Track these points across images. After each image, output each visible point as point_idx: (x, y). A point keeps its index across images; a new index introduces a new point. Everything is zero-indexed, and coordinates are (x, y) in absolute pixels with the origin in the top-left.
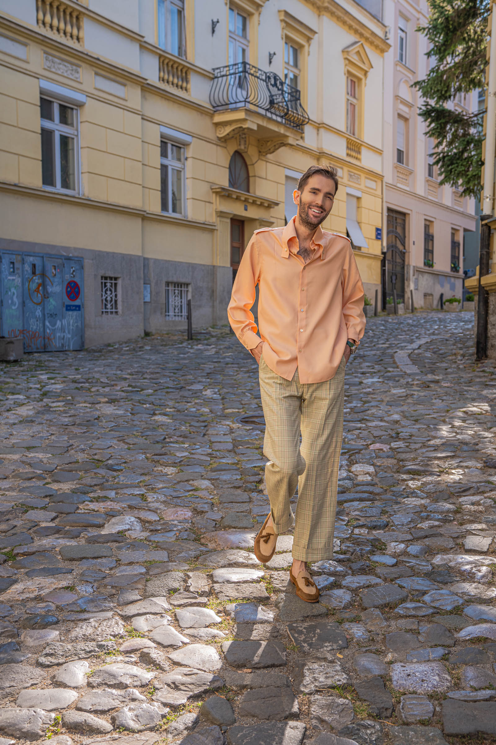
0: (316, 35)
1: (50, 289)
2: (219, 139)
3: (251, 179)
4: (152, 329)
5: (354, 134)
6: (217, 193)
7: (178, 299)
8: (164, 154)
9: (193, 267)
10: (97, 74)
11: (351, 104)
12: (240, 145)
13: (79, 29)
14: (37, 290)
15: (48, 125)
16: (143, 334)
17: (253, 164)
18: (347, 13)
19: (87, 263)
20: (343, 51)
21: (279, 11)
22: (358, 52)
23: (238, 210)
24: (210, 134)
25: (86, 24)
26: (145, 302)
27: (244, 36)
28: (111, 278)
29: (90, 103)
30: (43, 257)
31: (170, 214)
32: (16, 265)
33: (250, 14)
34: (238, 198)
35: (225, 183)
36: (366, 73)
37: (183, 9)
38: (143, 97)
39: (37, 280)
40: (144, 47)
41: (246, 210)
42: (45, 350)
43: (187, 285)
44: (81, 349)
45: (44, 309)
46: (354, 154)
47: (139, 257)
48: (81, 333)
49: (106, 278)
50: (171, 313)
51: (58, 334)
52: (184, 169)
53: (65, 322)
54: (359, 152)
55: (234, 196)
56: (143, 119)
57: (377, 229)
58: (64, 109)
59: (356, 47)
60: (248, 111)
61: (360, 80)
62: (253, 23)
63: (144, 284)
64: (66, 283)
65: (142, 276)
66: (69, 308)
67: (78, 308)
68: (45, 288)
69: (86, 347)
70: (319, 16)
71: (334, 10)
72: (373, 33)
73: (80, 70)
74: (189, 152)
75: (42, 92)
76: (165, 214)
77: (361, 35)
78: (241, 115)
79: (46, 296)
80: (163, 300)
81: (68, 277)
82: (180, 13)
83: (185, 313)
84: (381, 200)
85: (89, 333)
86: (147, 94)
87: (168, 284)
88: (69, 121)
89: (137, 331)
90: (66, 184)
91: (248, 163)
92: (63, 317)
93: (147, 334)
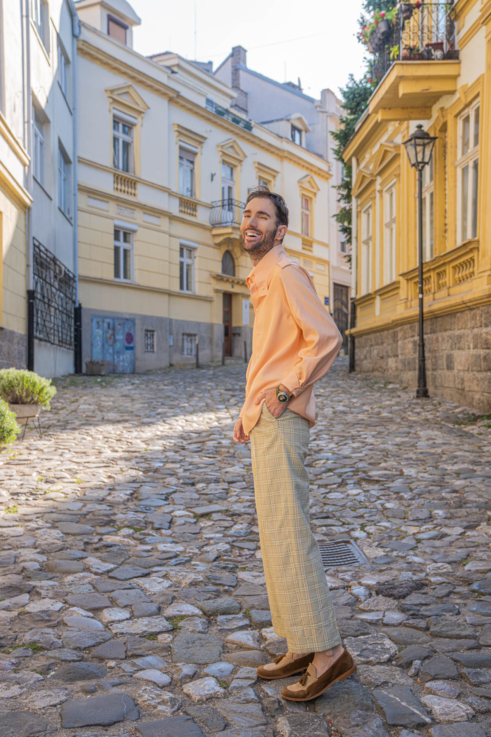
0: (279, 175)
1: (117, 337)
2: (216, 244)
3: (236, 268)
4: (174, 362)
5: (308, 235)
6: (214, 278)
7: (189, 344)
8: (182, 255)
9: (199, 324)
10: (144, 213)
11: (305, 215)
12: (229, 246)
13: (135, 189)
14: (110, 338)
15: (118, 244)
16: (168, 365)
17: (237, 258)
18: (300, 158)
19: (137, 322)
20: (299, 182)
21: (254, 162)
22: (309, 182)
23: (228, 288)
24: (210, 241)
25: (139, 186)
26: (170, 346)
27: (232, 179)
28: (150, 331)
29: (140, 230)
30: (113, 319)
31: (185, 291)
32: (101, 324)
33: (235, 166)
34: (228, 281)
35: (219, 271)
36: (315, 194)
37: (194, 168)
38: (170, 223)
39: (110, 332)
40: (171, 194)
41: (233, 287)
42: (114, 372)
43: (195, 335)
44: (134, 372)
45: (113, 349)
46: (307, 247)
47: (166, 319)
48: (133, 363)
49: (147, 331)
50: (185, 353)
51: (121, 364)
52: (193, 263)
53: (125, 356)
54: (311, 246)
55: (225, 279)
56: (170, 236)
57: (326, 298)
58: (125, 234)
59: (308, 179)
60: (234, 228)
61: (311, 198)
62: (236, 172)
63: (170, 334)
64: (125, 334)
65: (168, 329)
66: (127, 348)
67: (132, 348)
68: (114, 337)
69: (137, 371)
70: (281, 161)
71: (291, 157)
72: (319, 169)
73: (135, 212)
74: (197, 253)
75: (115, 226)
76: (182, 292)
77: (311, 170)
78: (229, 230)
79: (115, 341)
80: (180, 344)
81: (127, 330)
82: (192, 171)
83: (194, 353)
84: (327, 278)
85: (138, 364)
86: (173, 222)
87: (183, 334)
88: (128, 240)
89: (165, 363)
90: (125, 277)
91: (234, 257)
92: (124, 354)
93: (171, 365)
